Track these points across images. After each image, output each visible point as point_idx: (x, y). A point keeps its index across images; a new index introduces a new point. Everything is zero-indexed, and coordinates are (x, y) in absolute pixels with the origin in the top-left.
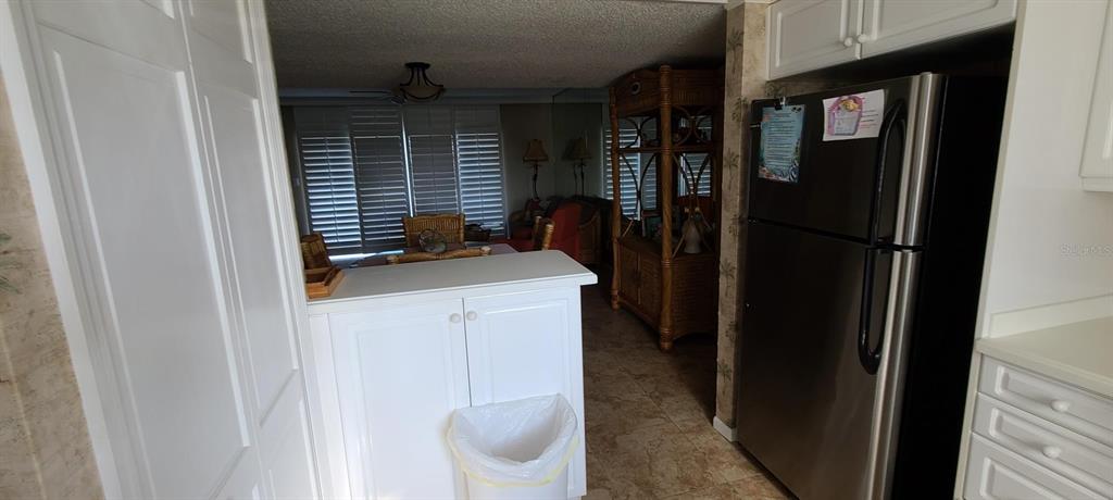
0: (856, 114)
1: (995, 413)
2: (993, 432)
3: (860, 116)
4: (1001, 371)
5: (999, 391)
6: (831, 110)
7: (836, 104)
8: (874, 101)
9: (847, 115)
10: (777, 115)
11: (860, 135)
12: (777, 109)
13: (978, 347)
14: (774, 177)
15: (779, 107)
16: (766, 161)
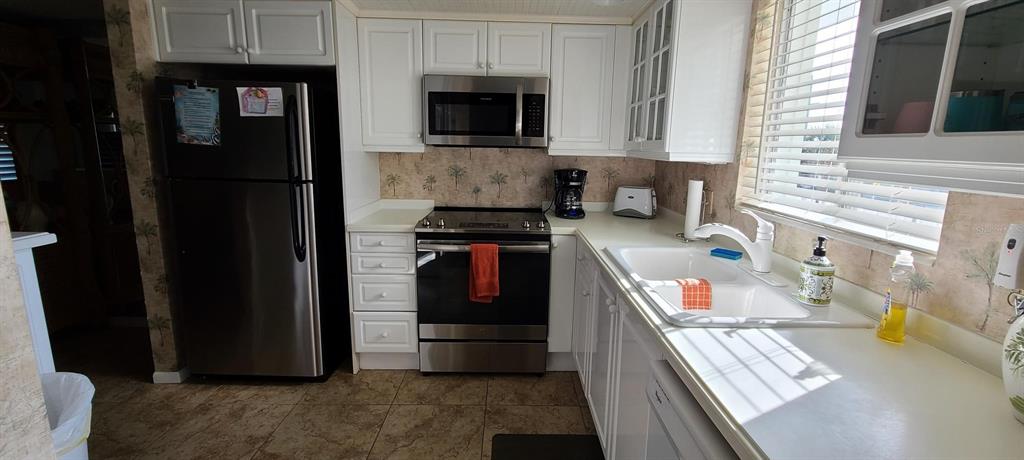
0: (263, 100)
1: (360, 260)
2: (360, 270)
3: (267, 102)
4: (358, 238)
5: (359, 248)
6: (243, 96)
7: (248, 91)
8: (276, 94)
9: (257, 100)
10: (191, 93)
11: (269, 114)
12: (190, 87)
13: (348, 229)
14: (196, 142)
15: (192, 86)
16: (184, 129)
